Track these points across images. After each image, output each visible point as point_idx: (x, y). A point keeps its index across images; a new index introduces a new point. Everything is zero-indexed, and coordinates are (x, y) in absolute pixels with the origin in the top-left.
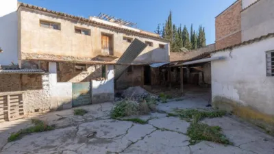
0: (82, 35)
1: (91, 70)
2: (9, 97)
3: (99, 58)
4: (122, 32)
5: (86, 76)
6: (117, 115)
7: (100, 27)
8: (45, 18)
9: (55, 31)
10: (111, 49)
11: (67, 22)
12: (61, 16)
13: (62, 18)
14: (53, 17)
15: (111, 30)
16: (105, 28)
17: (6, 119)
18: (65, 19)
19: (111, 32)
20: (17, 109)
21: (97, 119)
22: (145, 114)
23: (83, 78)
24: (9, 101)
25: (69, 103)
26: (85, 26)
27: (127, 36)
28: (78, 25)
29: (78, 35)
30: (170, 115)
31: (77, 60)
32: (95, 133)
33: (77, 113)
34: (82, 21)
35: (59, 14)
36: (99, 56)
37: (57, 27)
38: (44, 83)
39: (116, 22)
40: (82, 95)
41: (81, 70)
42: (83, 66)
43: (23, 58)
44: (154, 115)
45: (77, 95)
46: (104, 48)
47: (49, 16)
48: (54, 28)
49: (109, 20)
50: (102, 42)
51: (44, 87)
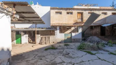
0: (70, 15)
1: (73, 28)
2: (47, 37)
3: (76, 23)
4: (88, 10)
5: (71, 31)
6: (80, 48)
7: (77, 10)
8: (57, 11)
9: (60, 15)
10: (82, 19)
11: (64, 10)
12: (62, 9)
13: (62, 10)
14: (59, 10)
15: (82, 10)
16: (79, 10)
17: (46, 44)
18: (63, 10)
19: (82, 11)
20: (48, 41)
21: (72, 48)
22: (95, 50)
23: (69, 32)
24: (47, 39)
25: (63, 41)
26: (70, 11)
27: (91, 12)
28: (68, 11)
29: (68, 15)
30: (111, 53)
31: (68, 25)
32: (69, 53)
33: (65, 45)
34: (70, 9)
35: (61, 8)
36: (76, 22)
37: (61, 13)
38: (55, 33)
39: (86, 6)
40: (68, 38)
41: (69, 29)
42: (70, 27)
43: (51, 25)
44: (100, 51)
45: (66, 38)
46: (79, 19)
47: (58, 10)
48: (60, 14)
49: (82, 6)
50: (78, 16)
51: (55, 35)
